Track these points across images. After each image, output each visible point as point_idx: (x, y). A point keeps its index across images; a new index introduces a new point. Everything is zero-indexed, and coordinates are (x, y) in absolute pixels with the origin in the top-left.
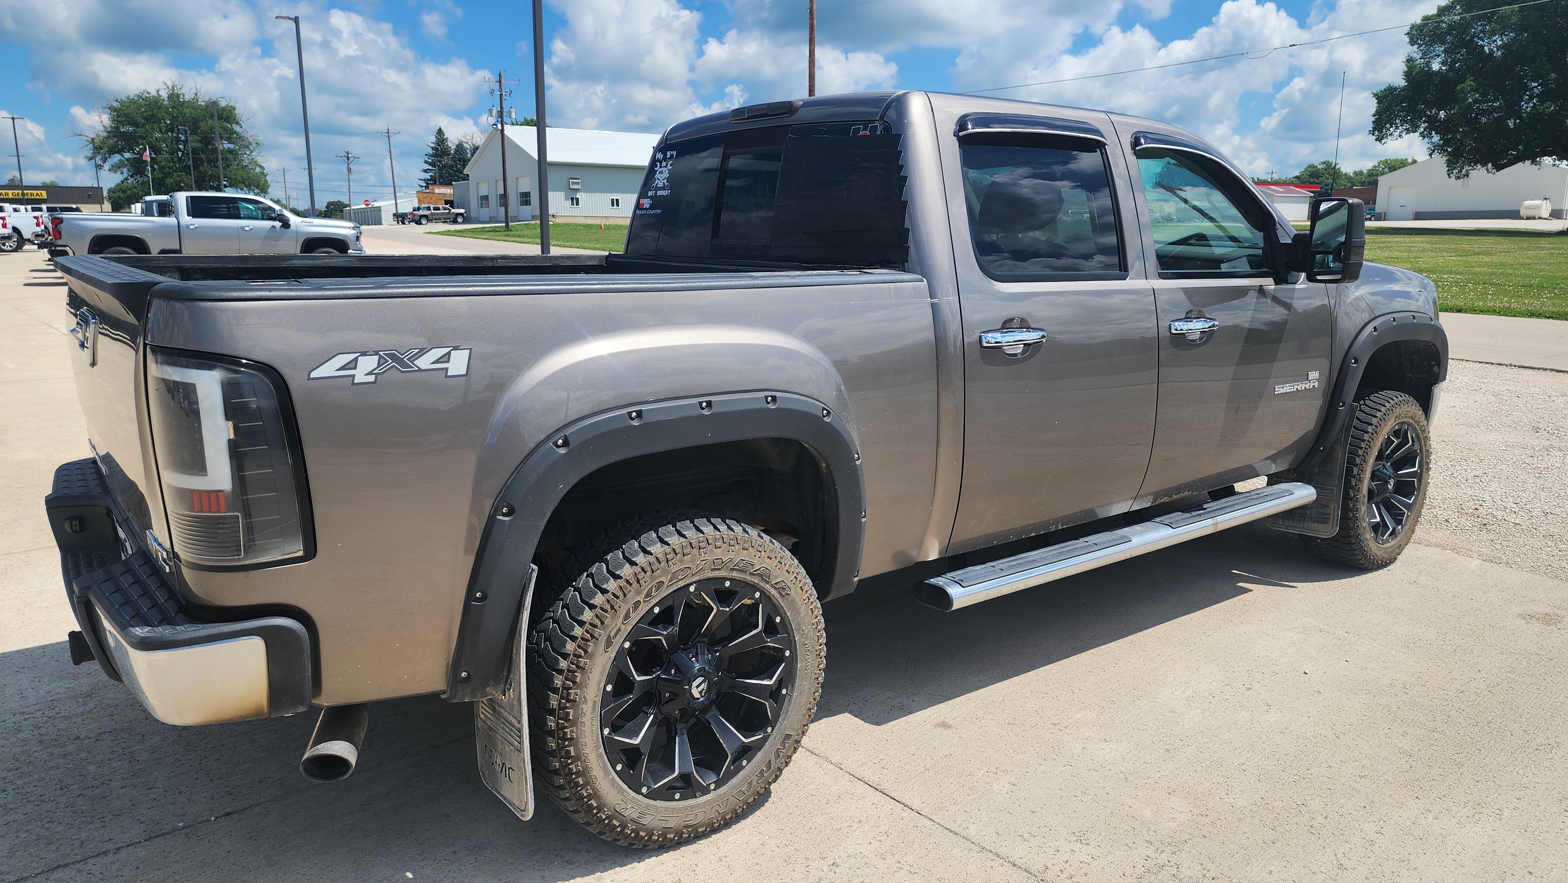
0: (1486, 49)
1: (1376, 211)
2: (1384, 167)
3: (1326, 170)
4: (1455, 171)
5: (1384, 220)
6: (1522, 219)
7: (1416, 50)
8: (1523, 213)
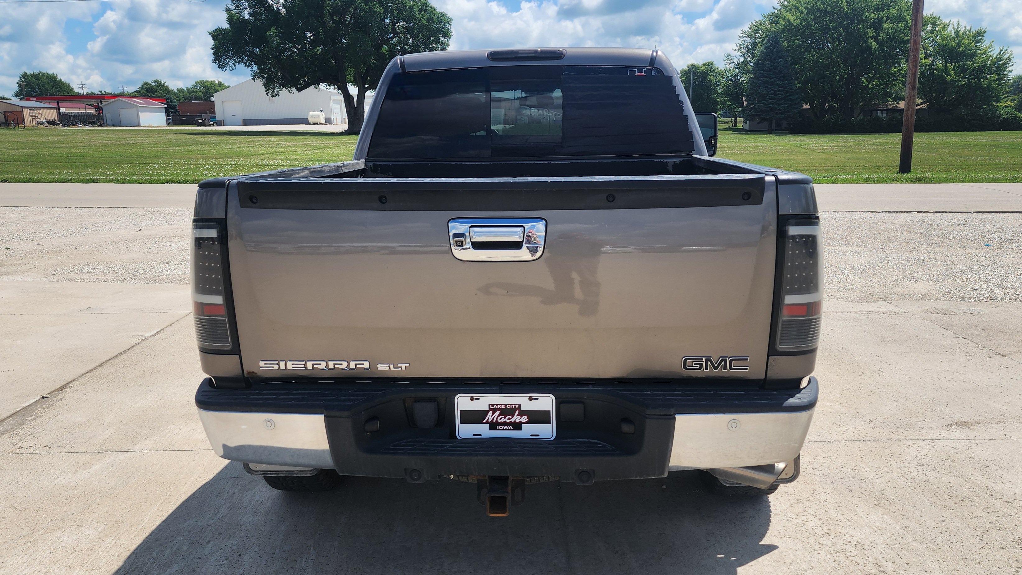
0: (275, 7)
1: (217, 119)
2: (200, 86)
3: (158, 86)
4: (270, 91)
5: (224, 126)
6: (310, 124)
7: (231, 3)
8: (311, 120)
